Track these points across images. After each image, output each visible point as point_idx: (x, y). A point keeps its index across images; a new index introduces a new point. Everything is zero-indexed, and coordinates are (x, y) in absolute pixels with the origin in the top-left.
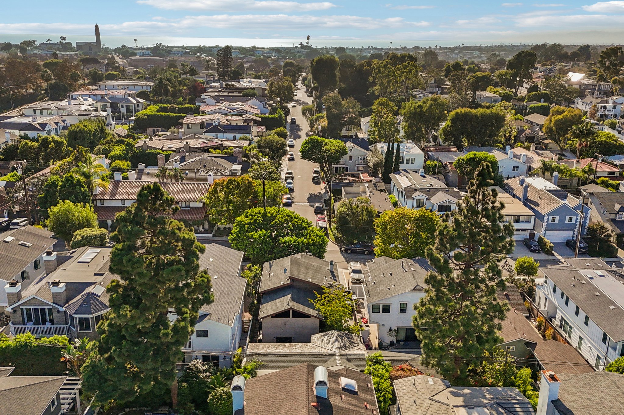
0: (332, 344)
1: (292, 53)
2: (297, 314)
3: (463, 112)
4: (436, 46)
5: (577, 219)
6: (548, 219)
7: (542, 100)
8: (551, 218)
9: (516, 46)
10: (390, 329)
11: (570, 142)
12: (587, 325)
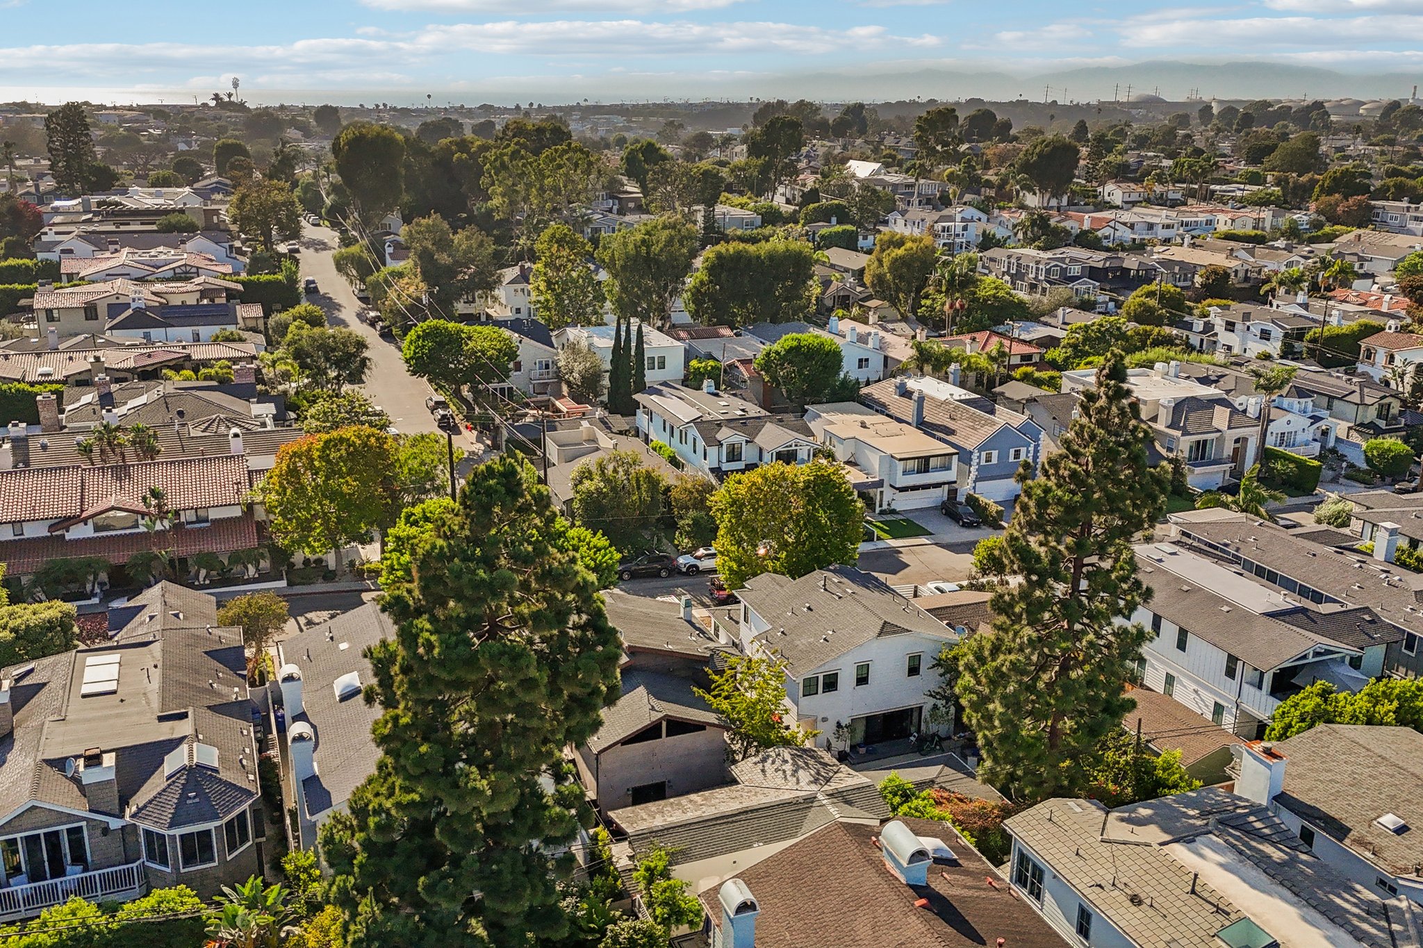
0: (793, 775)
1: (199, 120)
2: (678, 727)
3: (731, 251)
4: (531, 104)
5: (1028, 452)
6: (979, 457)
7: (834, 220)
8: (984, 454)
9: (696, 105)
10: (839, 725)
11: (929, 302)
12: (1183, 649)
